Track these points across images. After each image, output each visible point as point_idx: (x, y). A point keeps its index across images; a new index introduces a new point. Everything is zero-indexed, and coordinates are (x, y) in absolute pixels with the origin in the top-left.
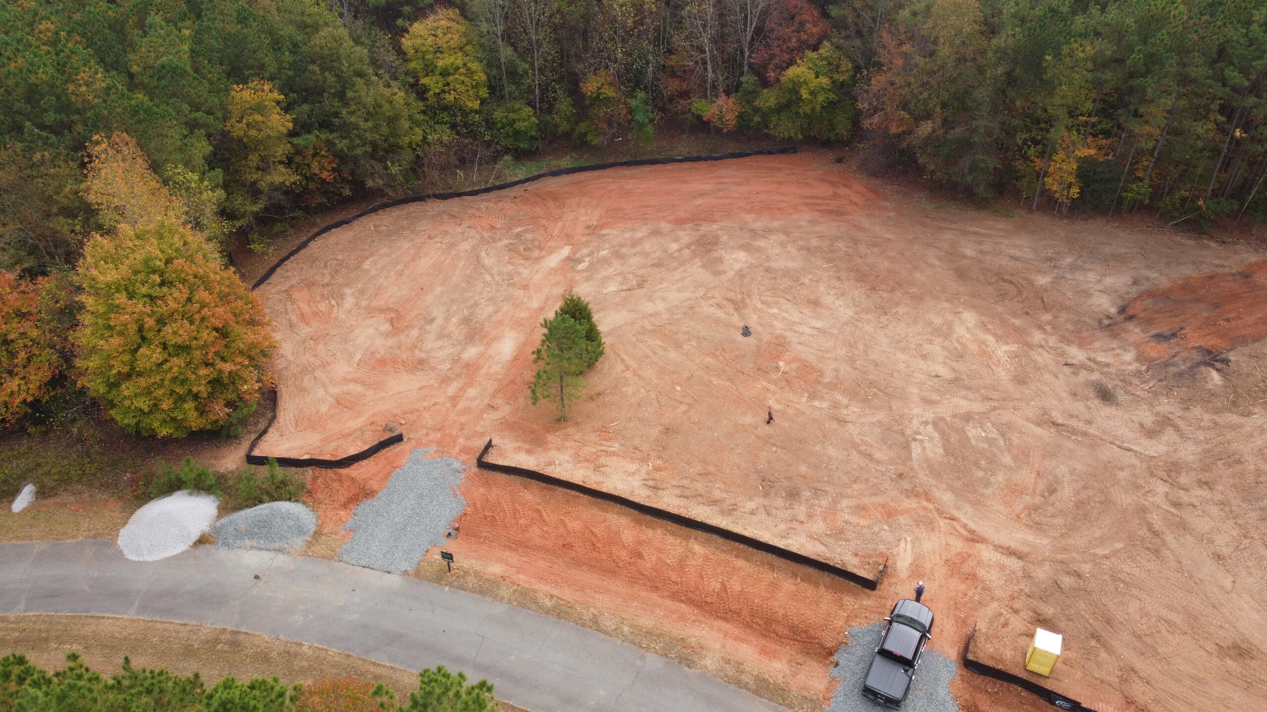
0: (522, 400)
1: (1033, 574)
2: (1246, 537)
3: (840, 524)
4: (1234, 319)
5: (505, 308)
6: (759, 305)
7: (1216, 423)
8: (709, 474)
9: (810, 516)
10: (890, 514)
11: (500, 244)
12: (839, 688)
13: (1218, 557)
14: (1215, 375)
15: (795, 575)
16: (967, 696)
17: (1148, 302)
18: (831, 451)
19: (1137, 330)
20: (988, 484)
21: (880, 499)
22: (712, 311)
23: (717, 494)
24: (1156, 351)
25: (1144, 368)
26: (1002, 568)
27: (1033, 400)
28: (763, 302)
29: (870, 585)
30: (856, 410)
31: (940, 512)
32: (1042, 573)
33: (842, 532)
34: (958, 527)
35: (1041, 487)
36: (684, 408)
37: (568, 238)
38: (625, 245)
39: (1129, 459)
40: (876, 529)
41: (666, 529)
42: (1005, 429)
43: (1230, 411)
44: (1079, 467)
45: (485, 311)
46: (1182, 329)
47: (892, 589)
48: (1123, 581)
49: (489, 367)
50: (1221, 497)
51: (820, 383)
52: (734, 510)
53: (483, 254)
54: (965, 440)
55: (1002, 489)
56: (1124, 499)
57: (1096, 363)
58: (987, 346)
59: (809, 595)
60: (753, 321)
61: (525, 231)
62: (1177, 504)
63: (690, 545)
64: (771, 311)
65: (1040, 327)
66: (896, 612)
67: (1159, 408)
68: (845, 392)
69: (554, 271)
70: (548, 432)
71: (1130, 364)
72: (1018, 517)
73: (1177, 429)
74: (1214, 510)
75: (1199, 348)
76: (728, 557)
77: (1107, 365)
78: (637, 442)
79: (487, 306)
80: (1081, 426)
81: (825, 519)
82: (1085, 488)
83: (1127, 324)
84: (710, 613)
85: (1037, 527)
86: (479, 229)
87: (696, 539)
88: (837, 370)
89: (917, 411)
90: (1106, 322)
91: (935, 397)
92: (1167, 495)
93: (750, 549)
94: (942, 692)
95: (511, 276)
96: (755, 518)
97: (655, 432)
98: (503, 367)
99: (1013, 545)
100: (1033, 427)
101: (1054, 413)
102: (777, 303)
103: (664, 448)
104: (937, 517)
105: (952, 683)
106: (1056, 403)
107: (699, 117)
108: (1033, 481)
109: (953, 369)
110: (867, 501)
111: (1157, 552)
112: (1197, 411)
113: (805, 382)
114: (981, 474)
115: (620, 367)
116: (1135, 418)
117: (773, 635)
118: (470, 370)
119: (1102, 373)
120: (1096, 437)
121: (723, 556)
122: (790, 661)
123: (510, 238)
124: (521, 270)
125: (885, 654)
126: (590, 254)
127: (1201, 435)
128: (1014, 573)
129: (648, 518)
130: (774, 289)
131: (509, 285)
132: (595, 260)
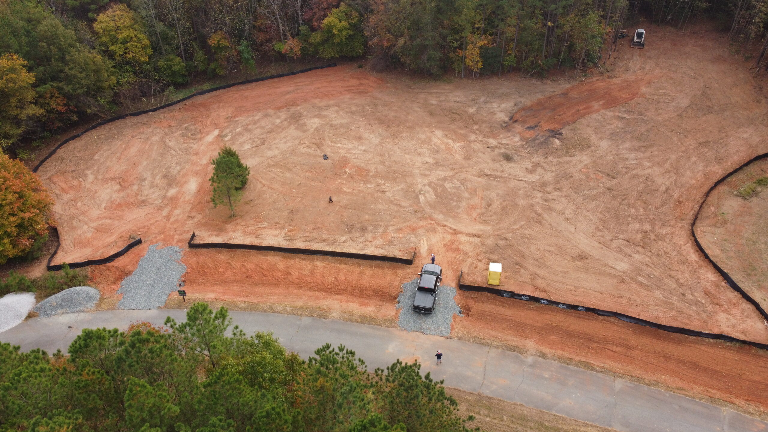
0: (207, 211)
1: (486, 243)
2: (578, 209)
3: (390, 238)
4: (562, 115)
5: (187, 167)
6: (330, 143)
7: (560, 162)
8: (319, 228)
9: (374, 238)
10: (414, 230)
11: (176, 134)
12: (402, 312)
13: (567, 219)
14: (556, 141)
15: (371, 266)
16: (463, 302)
17: (523, 113)
18: (380, 206)
19: (519, 126)
20: (459, 207)
21: (408, 224)
22: (305, 150)
23: (324, 237)
24: (529, 134)
25: (524, 143)
26: (471, 243)
27: (475, 166)
28: (332, 142)
29: (409, 262)
30: (389, 185)
31: (438, 224)
32: (489, 242)
33: (391, 242)
34: (448, 229)
35: (484, 204)
36: (299, 199)
37: (216, 125)
38: (250, 124)
39: (522, 185)
40: (408, 237)
41: (301, 258)
42: (463, 182)
43: (565, 156)
44: (500, 192)
45: (175, 170)
46: (539, 123)
47: (420, 262)
48: (527, 238)
49: (185, 198)
50: (565, 193)
51: (368, 176)
52: (334, 242)
53: (167, 141)
54: (445, 190)
55: (466, 209)
56: (522, 202)
57: (502, 144)
58: (449, 145)
59: (380, 274)
60: (328, 152)
61: (190, 125)
62: (546, 200)
63: (315, 263)
64: (337, 145)
65: (474, 132)
66: (423, 270)
67: (534, 160)
68: (382, 178)
69: (211, 143)
70: (226, 224)
71: (518, 142)
72: (475, 219)
73: (543, 167)
74: (563, 200)
75: (548, 130)
76: (336, 265)
77: (508, 144)
78: (277, 220)
79: (176, 167)
80: (499, 174)
81: (382, 238)
82: (504, 201)
83: (514, 124)
84: (331, 293)
85: (485, 222)
86: (162, 128)
87: (317, 260)
88: (376, 168)
89: (419, 180)
90: (504, 125)
91: (427, 173)
92: (541, 197)
93: (347, 259)
94: (451, 302)
95: (186, 149)
96: (346, 244)
97: (286, 213)
98: (192, 196)
99: (475, 232)
100: (476, 178)
101: (485, 171)
102: (339, 141)
103: (292, 220)
104: (437, 226)
105: (455, 298)
106: (485, 165)
107: (279, 53)
108: (480, 202)
109: (434, 158)
110: (401, 226)
111: (540, 222)
112: (551, 158)
113: (361, 176)
114: (455, 204)
115: (260, 186)
116: (523, 166)
117: (365, 296)
118: (174, 201)
119: (505, 149)
120: (507, 177)
121: (333, 265)
122: (376, 306)
123: (182, 130)
124: (192, 145)
125: (422, 289)
126: (231, 131)
127: (554, 168)
128: (477, 244)
129: (290, 255)
130: (336, 134)
131: (187, 154)
132: (234, 134)
